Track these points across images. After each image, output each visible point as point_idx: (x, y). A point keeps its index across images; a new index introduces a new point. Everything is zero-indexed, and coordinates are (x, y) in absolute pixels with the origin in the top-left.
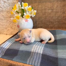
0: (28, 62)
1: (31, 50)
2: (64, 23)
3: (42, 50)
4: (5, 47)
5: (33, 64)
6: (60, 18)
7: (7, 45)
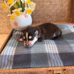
0: (50, 64)
1: (46, 51)
2: (62, 16)
3: (56, 49)
4: (9, 53)
5: (56, 66)
6: (58, 11)
7: (10, 50)
